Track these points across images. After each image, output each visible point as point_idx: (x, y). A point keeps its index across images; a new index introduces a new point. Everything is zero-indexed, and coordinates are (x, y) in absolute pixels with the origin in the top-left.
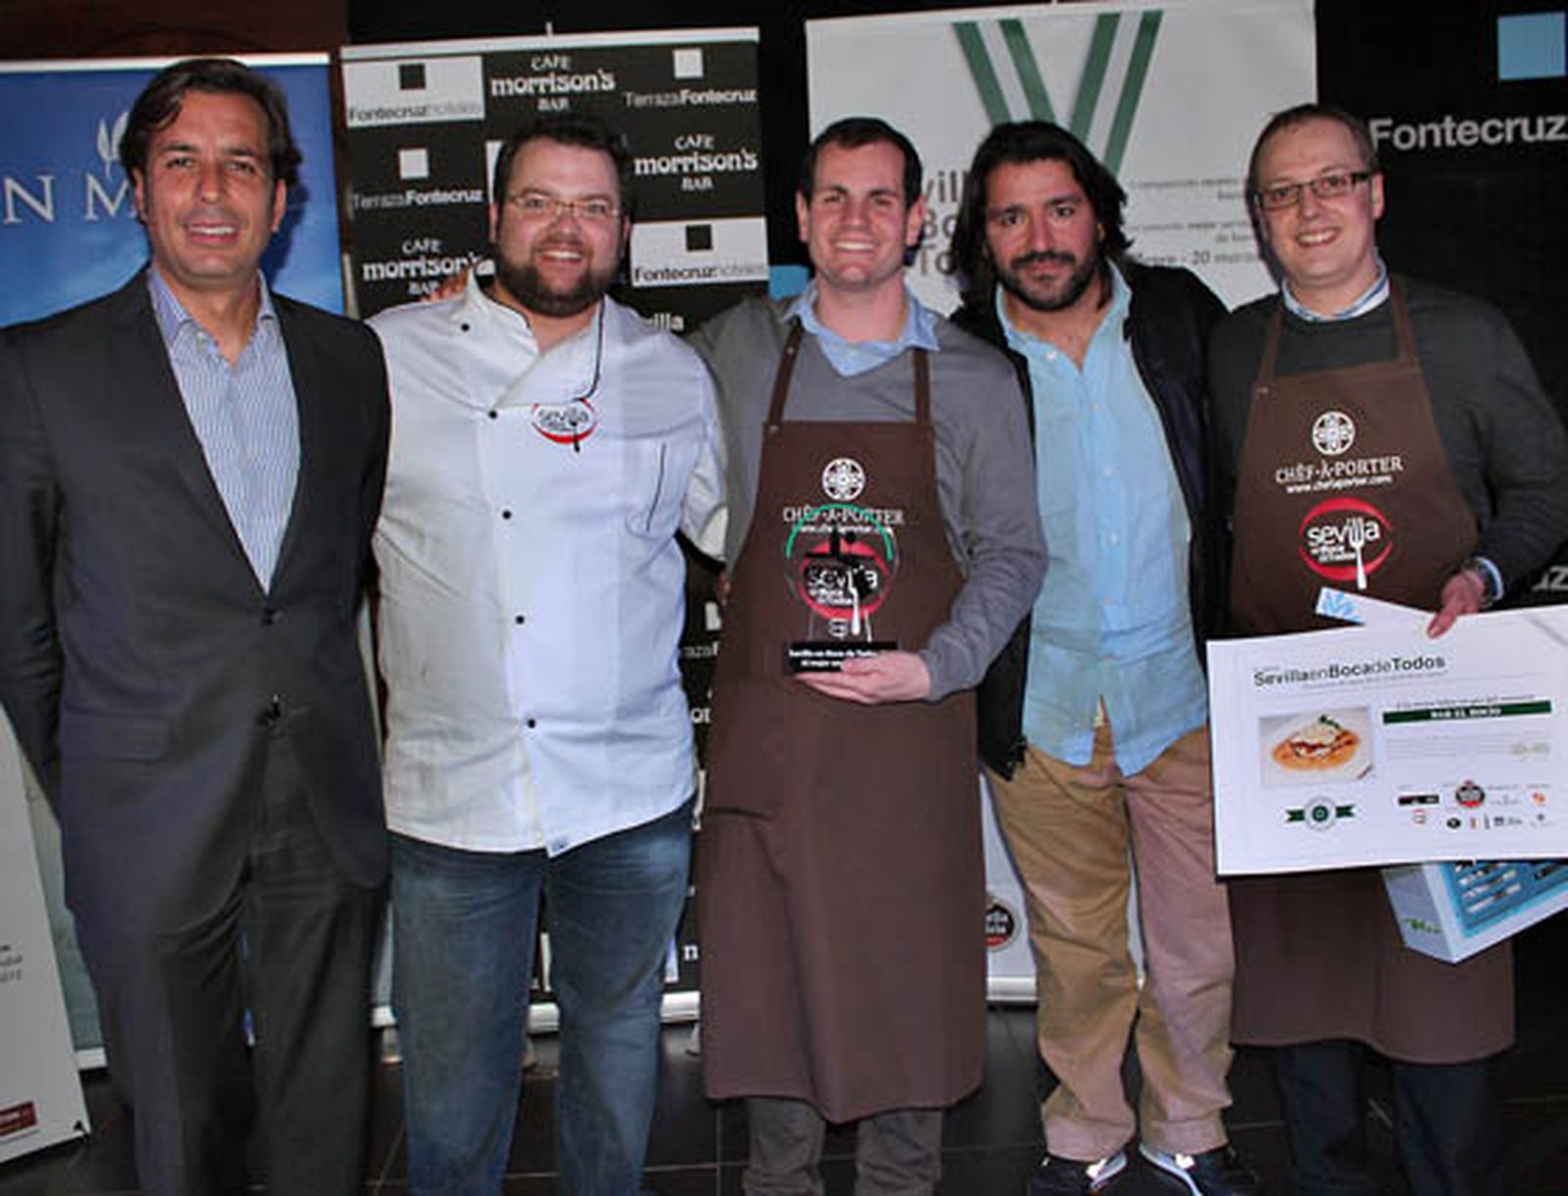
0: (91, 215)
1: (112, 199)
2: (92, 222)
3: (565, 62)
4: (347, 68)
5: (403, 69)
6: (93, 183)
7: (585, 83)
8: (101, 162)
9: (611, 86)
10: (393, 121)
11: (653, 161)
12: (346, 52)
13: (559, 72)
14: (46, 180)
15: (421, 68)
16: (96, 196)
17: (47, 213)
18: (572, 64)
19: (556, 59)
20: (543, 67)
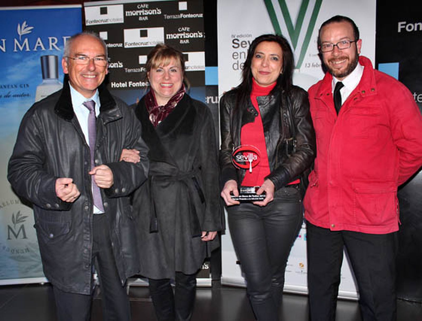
0: (15, 50)
1: (21, 46)
3: (147, 6)
4: (86, 8)
6: (16, 41)
7: (153, 12)
9: (160, 13)
11: (172, 35)
12: (85, 4)
13: (145, 9)
14: (4, 40)
16: (17, 45)
17: (4, 50)
18: (149, 6)
20: (141, 7)
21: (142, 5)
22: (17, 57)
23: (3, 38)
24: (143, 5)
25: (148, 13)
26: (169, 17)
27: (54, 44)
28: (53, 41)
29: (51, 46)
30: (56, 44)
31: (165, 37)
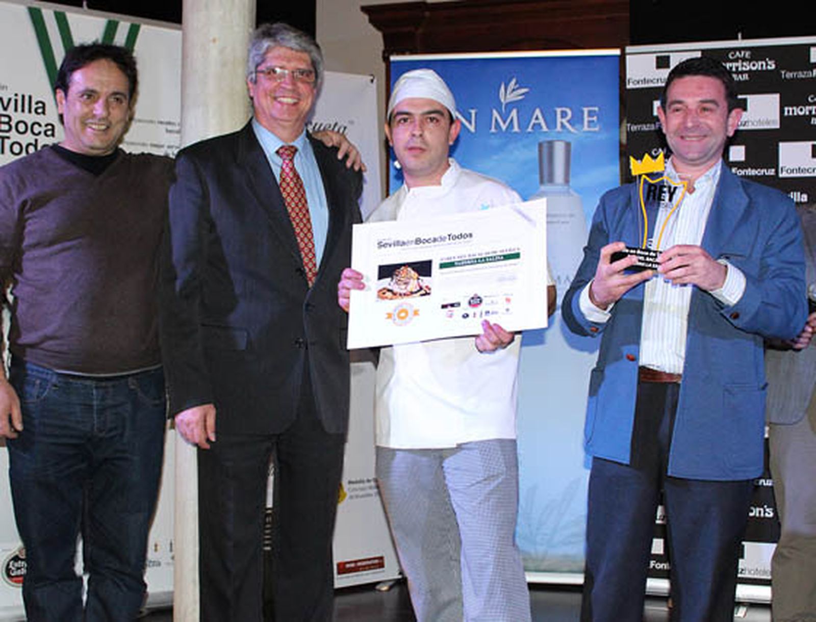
0: (493, 130)
1: (504, 122)
2: (493, 134)
3: (748, 54)
4: (628, 57)
5: (658, 58)
6: (495, 113)
7: (758, 66)
8: (501, 103)
9: (773, 67)
10: (651, 85)
11: (795, 108)
12: (629, 49)
13: (744, 59)
14: (473, 112)
15: (668, 57)
16: (496, 120)
17: (472, 128)
18: (751, 55)
19: (743, 53)
20: (735, 57)
21: (738, 53)
22: (495, 142)
23: (472, 108)
24: (740, 53)
25: (748, 67)
26: (789, 75)
27: (564, 121)
28: (564, 114)
29: (559, 125)
30: (569, 121)
31: (782, 112)
